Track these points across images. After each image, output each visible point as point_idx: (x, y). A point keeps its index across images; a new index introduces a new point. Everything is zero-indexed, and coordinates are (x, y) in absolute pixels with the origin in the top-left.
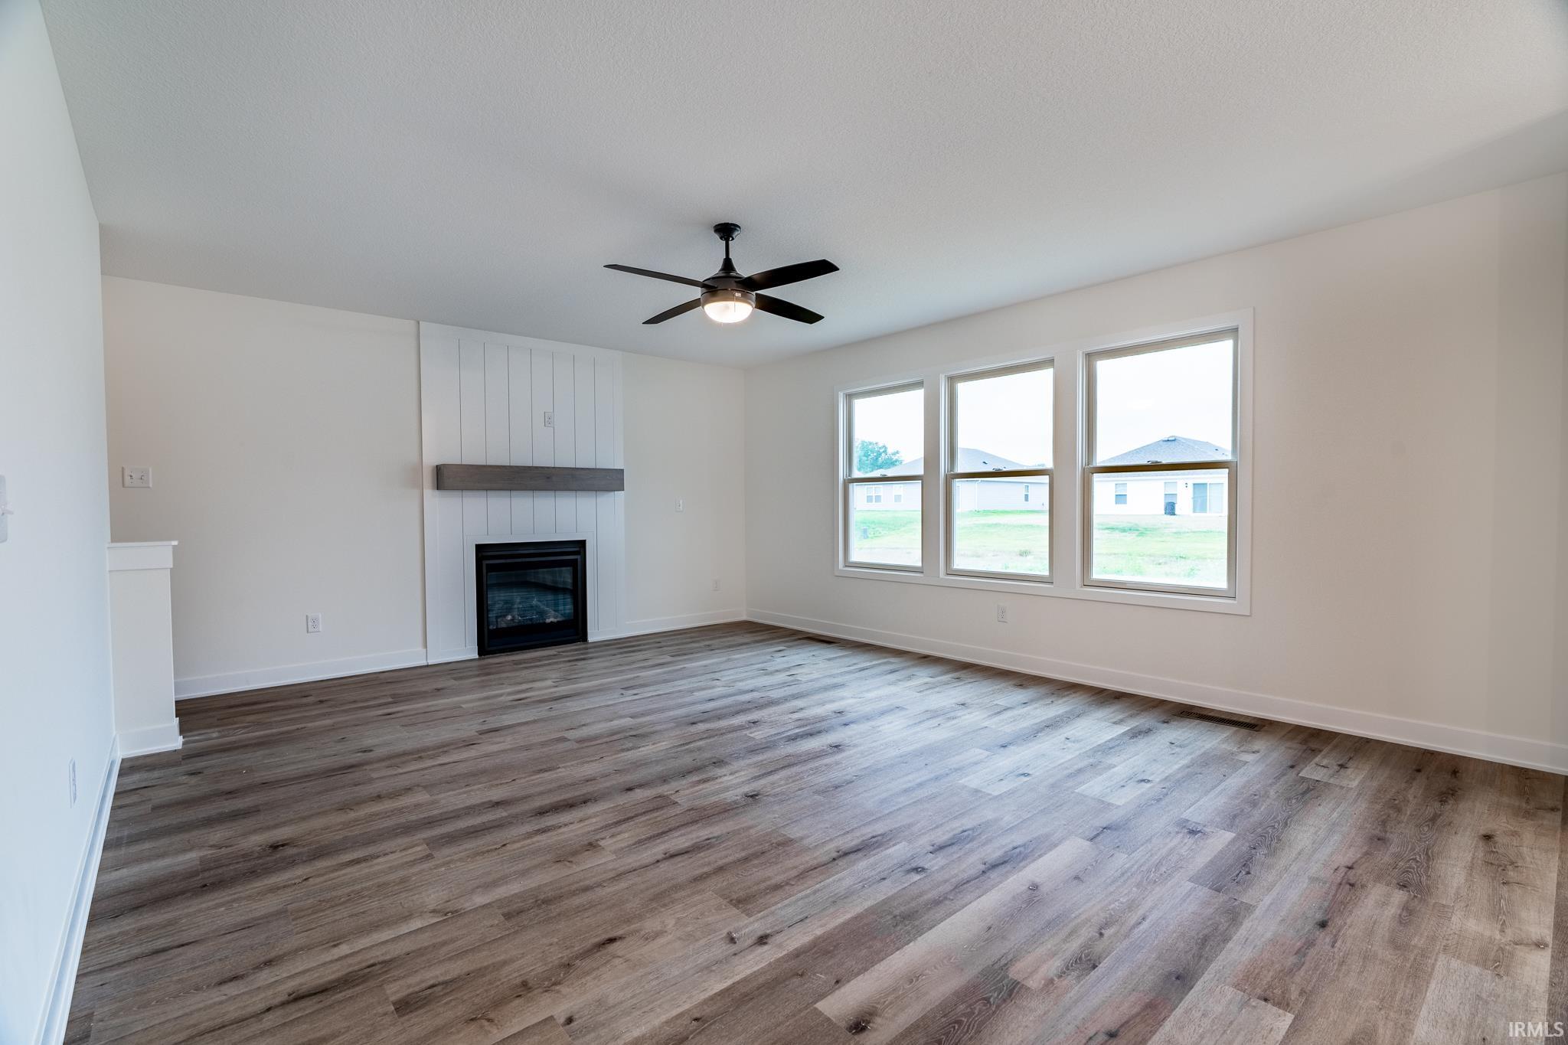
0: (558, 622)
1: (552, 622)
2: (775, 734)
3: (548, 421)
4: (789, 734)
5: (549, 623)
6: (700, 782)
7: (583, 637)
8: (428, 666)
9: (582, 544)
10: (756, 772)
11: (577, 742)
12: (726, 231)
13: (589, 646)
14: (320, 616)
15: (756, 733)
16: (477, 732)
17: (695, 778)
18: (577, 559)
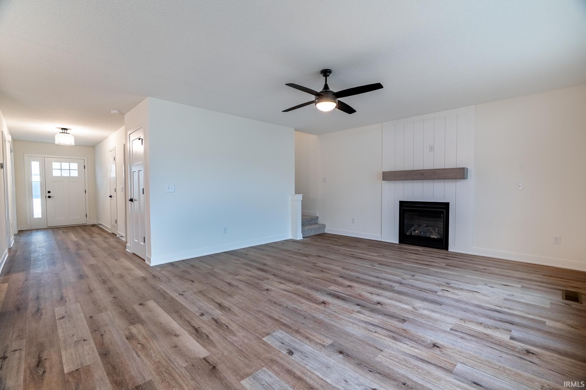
0: (437, 238)
1: (434, 238)
3: (432, 148)
5: (432, 238)
7: (446, 248)
8: (381, 241)
9: (447, 204)
12: (326, 73)
13: (449, 253)
14: (355, 218)
18: (444, 211)
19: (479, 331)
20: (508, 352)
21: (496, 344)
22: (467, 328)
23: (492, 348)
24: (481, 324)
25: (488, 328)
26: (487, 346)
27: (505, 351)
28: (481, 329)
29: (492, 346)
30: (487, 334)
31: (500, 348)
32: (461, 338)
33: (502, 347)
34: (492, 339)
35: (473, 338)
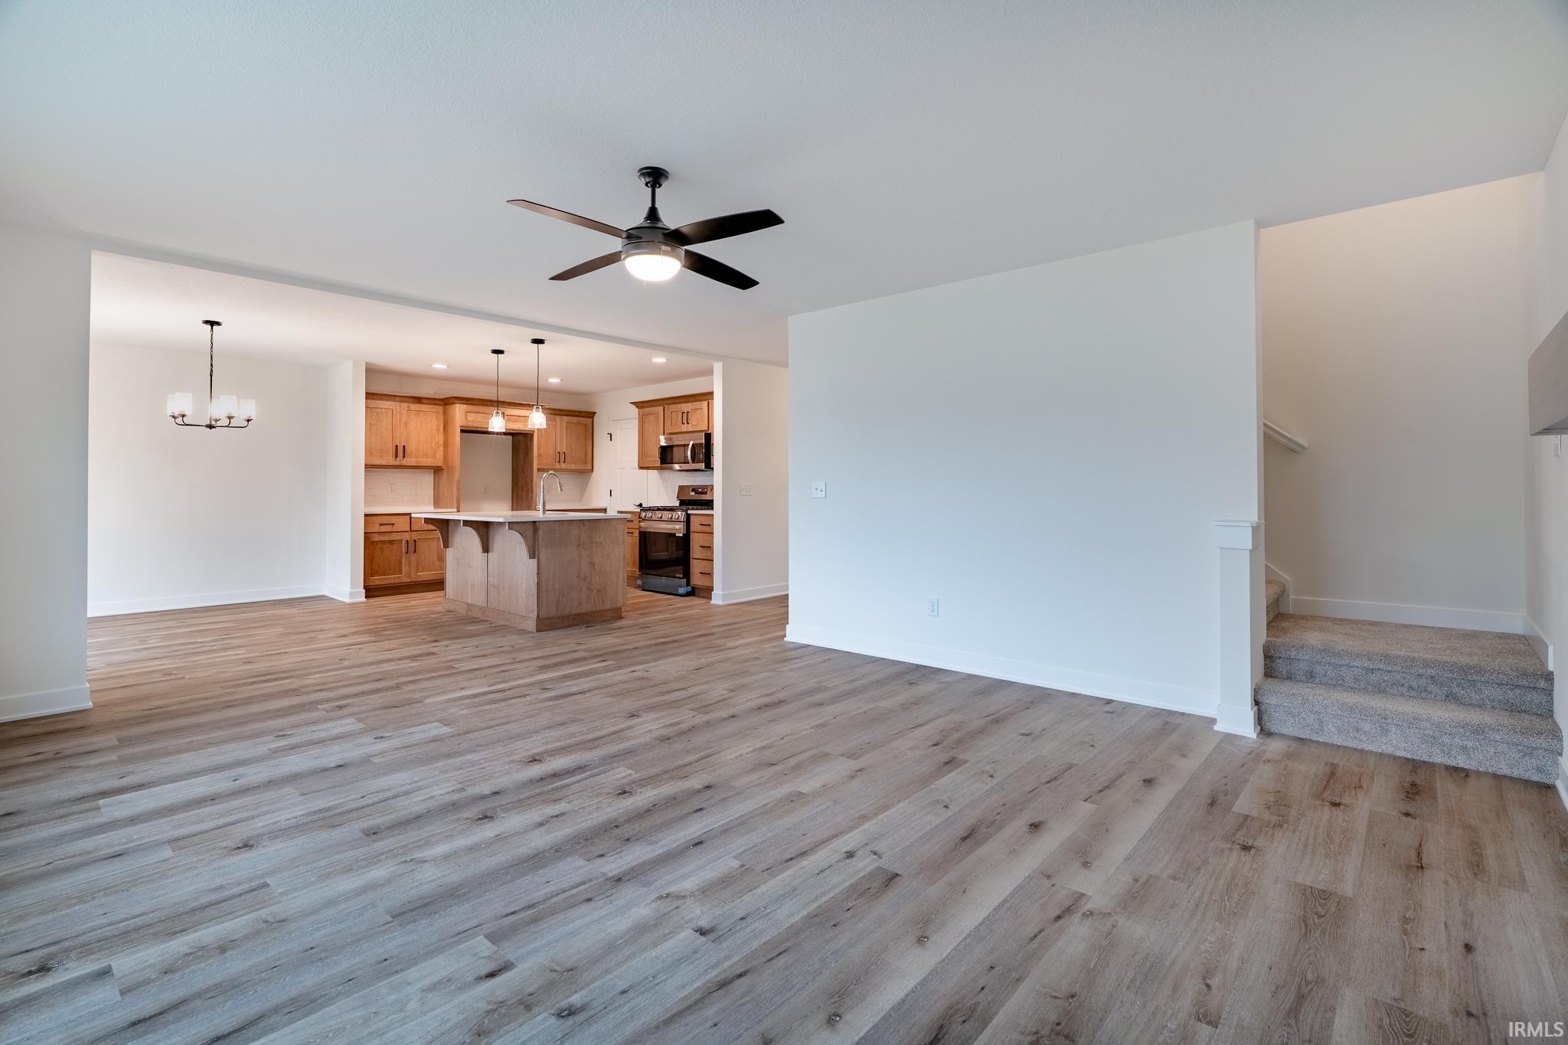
2: (599, 774)
4: (583, 775)
6: (678, 723)
10: (629, 733)
11: (827, 754)
12: (655, 176)
15: (623, 774)
16: (966, 762)
17: (683, 726)
19: (204, 929)
20: (96, 933)
21: (136, 930)
22: (239, 913)
23: (137, 916)
24: (222, 949)
25: (191, 951)
26: (153, 912)
27: (103, 930)
28: (207, 934)
29: (141, 918)
30: (179, 935)
31: (118, 929)
32: (221, 887)
33: (117, 933)
34: (155, 934)
35: (198, 903)
